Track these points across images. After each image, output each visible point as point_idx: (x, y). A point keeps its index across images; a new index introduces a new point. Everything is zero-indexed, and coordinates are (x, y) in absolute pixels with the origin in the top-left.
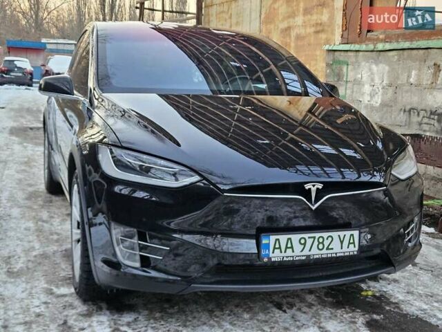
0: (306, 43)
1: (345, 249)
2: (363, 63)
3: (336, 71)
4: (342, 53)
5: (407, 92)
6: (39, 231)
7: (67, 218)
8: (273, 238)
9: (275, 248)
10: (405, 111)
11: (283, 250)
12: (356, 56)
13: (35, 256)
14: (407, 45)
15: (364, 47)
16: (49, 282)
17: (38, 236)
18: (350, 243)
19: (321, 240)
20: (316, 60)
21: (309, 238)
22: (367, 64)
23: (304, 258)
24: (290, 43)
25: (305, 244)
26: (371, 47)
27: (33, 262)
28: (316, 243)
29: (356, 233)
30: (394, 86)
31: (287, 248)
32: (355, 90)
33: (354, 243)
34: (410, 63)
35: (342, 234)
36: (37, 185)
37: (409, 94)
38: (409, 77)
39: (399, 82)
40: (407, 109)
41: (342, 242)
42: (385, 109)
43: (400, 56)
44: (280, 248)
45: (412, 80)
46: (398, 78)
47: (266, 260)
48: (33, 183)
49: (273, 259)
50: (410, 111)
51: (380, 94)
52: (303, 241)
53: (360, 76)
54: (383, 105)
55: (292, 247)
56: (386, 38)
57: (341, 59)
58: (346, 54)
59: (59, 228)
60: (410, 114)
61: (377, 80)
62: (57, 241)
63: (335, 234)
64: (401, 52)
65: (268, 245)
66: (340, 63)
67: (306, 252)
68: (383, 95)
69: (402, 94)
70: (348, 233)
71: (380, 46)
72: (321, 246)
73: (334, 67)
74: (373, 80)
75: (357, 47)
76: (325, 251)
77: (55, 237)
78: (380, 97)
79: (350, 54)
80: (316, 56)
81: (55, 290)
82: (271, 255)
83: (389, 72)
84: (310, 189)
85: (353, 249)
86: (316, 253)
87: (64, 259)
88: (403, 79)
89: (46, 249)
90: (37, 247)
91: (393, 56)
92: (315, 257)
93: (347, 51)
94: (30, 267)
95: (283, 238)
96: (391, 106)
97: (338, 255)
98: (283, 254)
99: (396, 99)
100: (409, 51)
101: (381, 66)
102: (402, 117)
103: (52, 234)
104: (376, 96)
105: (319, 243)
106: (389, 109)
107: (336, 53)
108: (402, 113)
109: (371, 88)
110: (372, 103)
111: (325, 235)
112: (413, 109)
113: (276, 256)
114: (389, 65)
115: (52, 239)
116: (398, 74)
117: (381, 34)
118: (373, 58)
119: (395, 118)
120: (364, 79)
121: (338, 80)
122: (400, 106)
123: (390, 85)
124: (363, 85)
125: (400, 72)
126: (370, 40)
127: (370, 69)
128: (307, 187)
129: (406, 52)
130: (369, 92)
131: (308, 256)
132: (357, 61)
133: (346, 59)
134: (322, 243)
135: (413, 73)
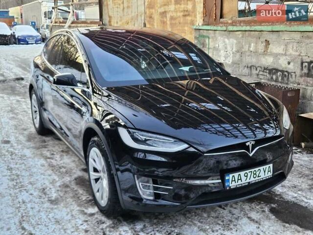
0: (177, 22)
1: (266, 175)
2: (219, 38)
3: (202, 42)
4: (205, 31)
5: (249, 56)
6: (51, 166)
7: (63, 154)
8: (231, 176)
9: (232, 181)
10: (248, 67)
11: (236, 181)
12: (215, 33)
13: (60, 186)
14: (248, 28)
15: (219, 28)
16: (79, 205)
17: (52, 170)
18: (268, 171)
19: (255, 172)
20: (185, 33)
21: (249, 172)
22: (222, 38)
23: (247, 184)
24: (166, 22)
25: (247, 176)
26: (224, 28)
27: (61, 191)
28: (253, 174)
29: (271, 165)
30: (240, 52)
31: (238, 180)
32: (214, 53)
33: (270, 171)
34: (250, 39)
35: (264, 167)
36: (28, 129)
37: (250, 57)
38: (250, 47)
39: (243, 50)
40: (249, 66)
41: (265, 172)
42: (235, 66)
43: (243, 34)
44: (235, 180)
45: (251, 49)
46: (243, 47)
47: (228, 188)
48: (25, 127)
49: (232, 187)
50: (251, 67)
51: (231, 56)
52: (246, 175)
53: (217, 45)
54: (234, 63)
55: (241, 179)
56: (232, 23)
57: (205, 34)
58: (207, 31)
59: (61, 162)
60: (251, 69)
61: (229, 48)
62: (66, 172)
63: (261, 168)
64: (244, 32)
65: (229, 179)
66: (204, 36)
67: (248, 180)
68: (233, 57)
69: (246, 57)
70: (267, 166)
71: (231, 28)
72: (255, 176)
73: (200, 39)
74: (226, 48)
75: (215, 28)
76: (257, 178)
77: (63, 170)
78: (231, 58)
79: (210, 32)
80: (185, 30)
81: (86, 211)
82: (230, 185)
83: (236, 44)
84: (249, 145)
85: (270, 174)
86: (252, 180)
87: (78, 186)
88: (246, 48)
89: (63, 180)
90: (57, 179)
91: (239, 34)
92: (253, 182)
93: (208, 30)
94: (61, 195)
95: (236, 175)
96: (239, 64)
97: (264, 179)
98: (237, 184)
99: (242, 60)
100: (249, 32)
101: (231, 40)
102: (246, 71)
103: (60, 168)
104: (229, 58)
105: (254, 174)
106: (237, 65)
107: (201, 31)
108: (246, 68)
109: (225, 53)
110: (226, 61)
111: (257, 169)
112: (253, 66)
113: (233, 185)
114: (236, 40)
115: (63, 171)
116: (243, 45)
117: (229, 20)
118: (225, 35)
119: (241, 71)
120: (220, 47)
121: (203, 47)
122: (244, 64)
123: (238, 51)
124: (220, 51)
125: (243, 44)
126: (222, 23)
127: (224, 42)
128: (247, 144)
129: (247, 33)
130: (224, 55)
131: (249, 183)
132: (215, 36)
133: (207, 35)
134: (256, 174)
135: (252, 44)
